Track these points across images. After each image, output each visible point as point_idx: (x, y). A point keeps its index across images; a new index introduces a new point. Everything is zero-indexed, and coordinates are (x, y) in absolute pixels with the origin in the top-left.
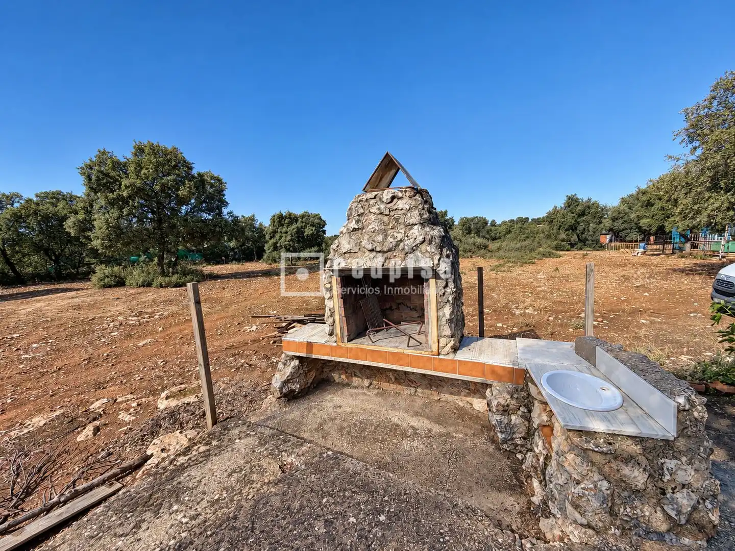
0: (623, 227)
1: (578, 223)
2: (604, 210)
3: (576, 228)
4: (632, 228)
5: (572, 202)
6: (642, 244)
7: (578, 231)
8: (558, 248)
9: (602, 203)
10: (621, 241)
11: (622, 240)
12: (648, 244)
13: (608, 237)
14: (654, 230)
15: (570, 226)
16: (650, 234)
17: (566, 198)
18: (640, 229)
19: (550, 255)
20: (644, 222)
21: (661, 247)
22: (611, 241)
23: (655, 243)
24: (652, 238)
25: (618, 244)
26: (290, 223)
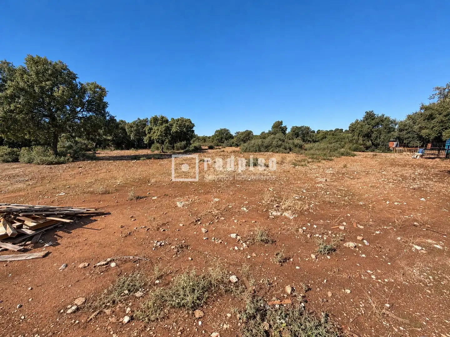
0: (406, 136)
1: (373, 132)
2: (394, 122)
3: (371, 136)
4: (414, 138)
5: (370, 116)
6: (421, 150)
7: (372, 138)
8: (356, 150)
9: (392, 118)
10: (404, 146)
11: (406, 146)
12: (426, 149)
13: (395, 143)
14: (432, 137)
15: (366, 134)
16: (429, 142)
17: (365, 114)
18: (420, 138)
19: (348, 154)
20: (424, 132)
21: (436, 152)
22: (397, 146)
23: (431, 149)
24: (429, 146)
25: (401, 148)
26: (162, 124)
